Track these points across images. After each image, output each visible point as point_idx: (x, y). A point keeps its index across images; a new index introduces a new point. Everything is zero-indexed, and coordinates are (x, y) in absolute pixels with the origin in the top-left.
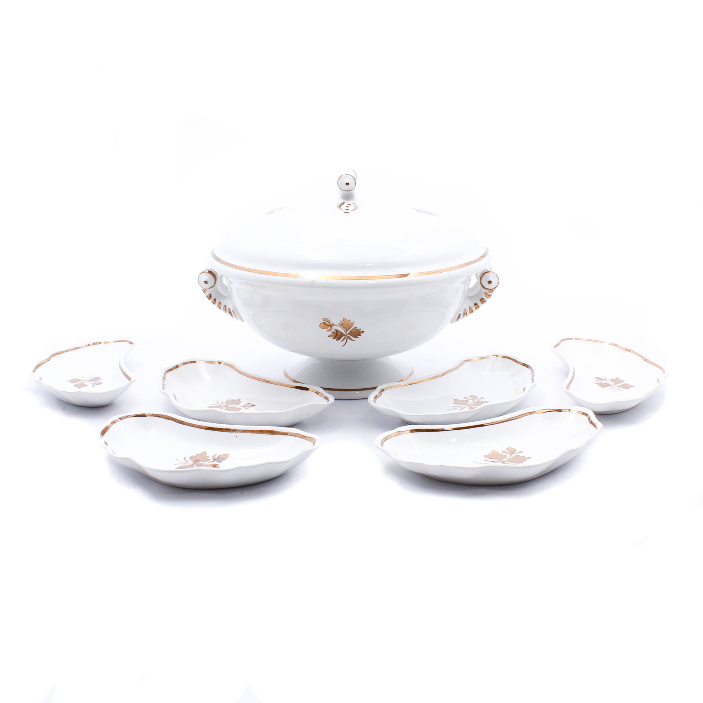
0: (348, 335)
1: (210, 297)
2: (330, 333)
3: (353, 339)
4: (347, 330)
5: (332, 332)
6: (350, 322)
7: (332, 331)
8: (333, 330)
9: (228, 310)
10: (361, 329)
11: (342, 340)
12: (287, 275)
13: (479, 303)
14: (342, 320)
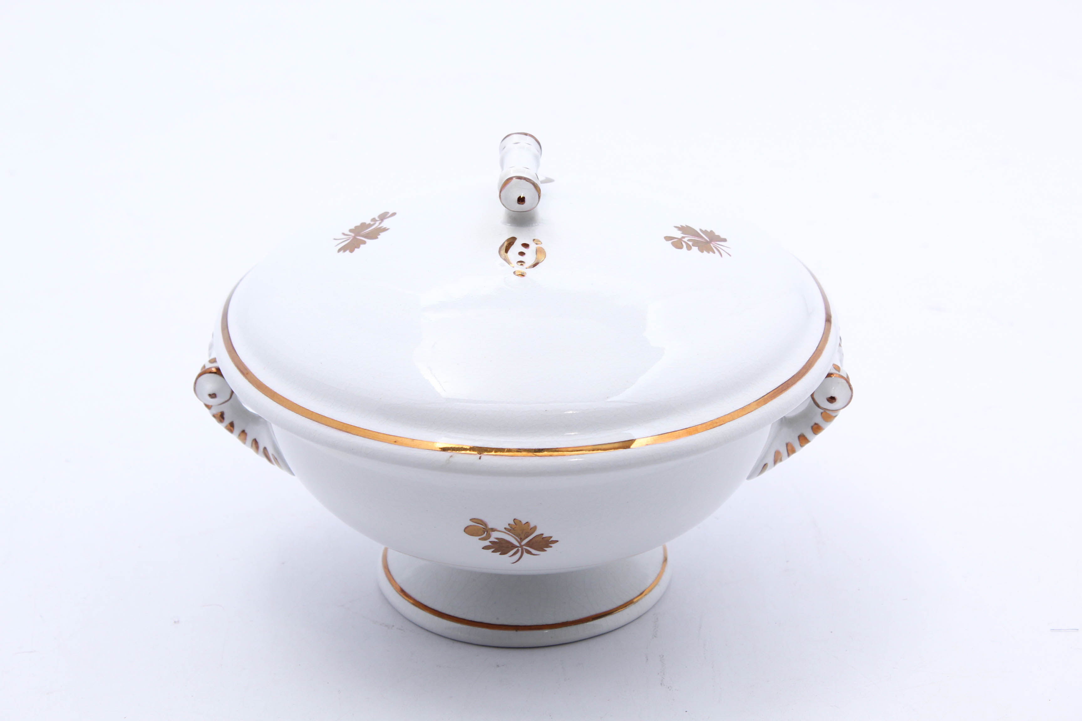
0: (524, 547)
1: (221, 417)
2: (487, 543)
3: (535, 553)
4: (522, 539)
5: (490, 542)
6: (529, 525)
7: (490, 540)
8: (492, 539)
9: (261, 449)
10: (551, 537)
11: (510, 555)
12: (396, 441)
13: (809, 434)
14: (512, 523)
